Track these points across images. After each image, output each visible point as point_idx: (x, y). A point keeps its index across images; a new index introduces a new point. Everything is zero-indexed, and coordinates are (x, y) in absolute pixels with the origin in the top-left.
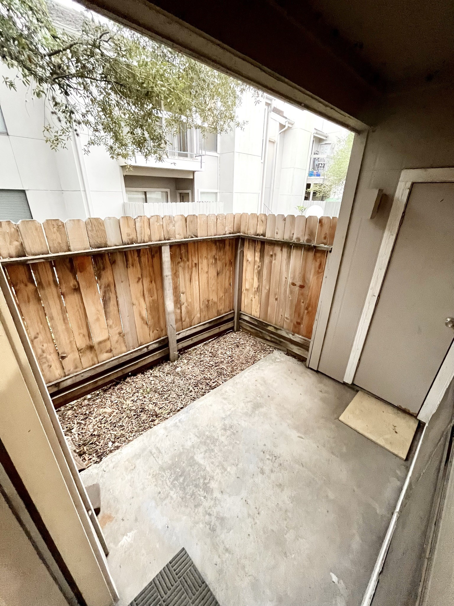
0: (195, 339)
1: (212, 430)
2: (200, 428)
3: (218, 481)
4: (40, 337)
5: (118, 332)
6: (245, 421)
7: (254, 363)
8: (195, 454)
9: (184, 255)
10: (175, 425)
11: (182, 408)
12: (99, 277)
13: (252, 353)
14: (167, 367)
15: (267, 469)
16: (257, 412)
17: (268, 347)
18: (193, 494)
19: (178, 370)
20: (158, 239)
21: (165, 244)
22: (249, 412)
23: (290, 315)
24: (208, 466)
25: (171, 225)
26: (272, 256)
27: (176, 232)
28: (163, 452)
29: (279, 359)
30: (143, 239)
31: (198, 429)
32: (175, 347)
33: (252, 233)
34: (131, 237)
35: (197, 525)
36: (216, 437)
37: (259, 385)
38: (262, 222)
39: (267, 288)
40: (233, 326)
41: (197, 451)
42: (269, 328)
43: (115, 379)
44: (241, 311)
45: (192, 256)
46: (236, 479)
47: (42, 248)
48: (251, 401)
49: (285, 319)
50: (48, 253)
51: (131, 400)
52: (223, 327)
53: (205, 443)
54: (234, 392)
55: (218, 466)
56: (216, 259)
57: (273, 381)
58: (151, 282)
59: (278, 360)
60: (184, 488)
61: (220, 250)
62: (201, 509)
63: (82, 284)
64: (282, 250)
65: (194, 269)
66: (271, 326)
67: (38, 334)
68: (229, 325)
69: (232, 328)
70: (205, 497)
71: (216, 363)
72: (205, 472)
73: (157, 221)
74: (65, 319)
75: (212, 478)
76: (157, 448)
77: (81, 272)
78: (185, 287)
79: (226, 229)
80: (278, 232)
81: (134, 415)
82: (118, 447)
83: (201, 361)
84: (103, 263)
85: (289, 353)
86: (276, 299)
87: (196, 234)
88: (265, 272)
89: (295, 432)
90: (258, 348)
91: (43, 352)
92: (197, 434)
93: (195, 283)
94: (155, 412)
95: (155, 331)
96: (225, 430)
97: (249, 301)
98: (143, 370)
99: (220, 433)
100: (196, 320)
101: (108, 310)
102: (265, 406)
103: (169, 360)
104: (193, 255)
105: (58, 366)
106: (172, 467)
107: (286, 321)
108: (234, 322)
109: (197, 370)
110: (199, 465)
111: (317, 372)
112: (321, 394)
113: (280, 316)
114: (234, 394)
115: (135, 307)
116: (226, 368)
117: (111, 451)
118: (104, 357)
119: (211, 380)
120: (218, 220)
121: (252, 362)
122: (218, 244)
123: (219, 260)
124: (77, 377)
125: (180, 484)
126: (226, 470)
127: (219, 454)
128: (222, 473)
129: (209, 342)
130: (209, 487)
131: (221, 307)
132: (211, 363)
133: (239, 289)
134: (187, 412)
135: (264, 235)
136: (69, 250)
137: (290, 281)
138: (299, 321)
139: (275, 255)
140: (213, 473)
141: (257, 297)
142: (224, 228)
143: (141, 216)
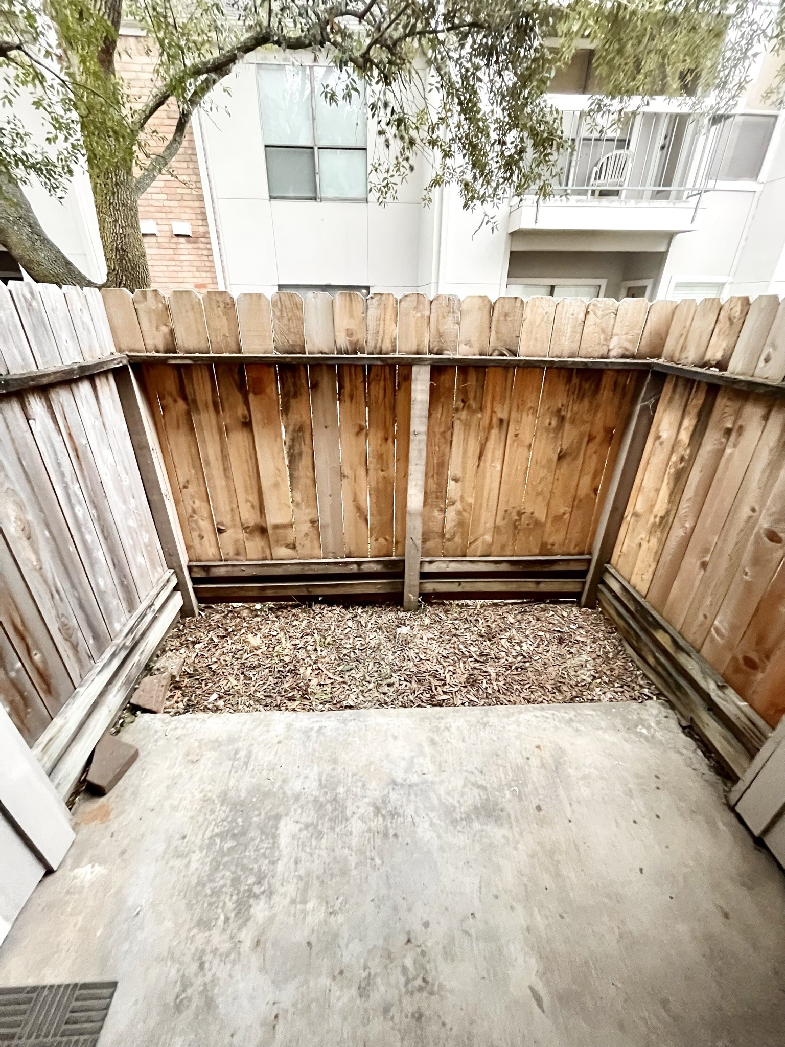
0: (468, 586)
1: (354, 790)
2: (339, 769)
3: (273, 911)
4: (192, 489)
5: (310, 517)
6: (432, 824)
7: (572, 700)
8: (287, 815)
9: (471, 395)
10: (307, 733)
11: (351, 707)
12: (286, 409)
13: (585, 675)
14: (388, 616)
15: (381, 992)
16: (476, 825)
17: (642, 682)
18: (216, 893)
19: (404, 630)
20: (414, 349)
21: (420, 362)
22: (458, 811)
23: (733, 628)
24: (285, 860)
25: (450, 321)
26: (728, 432)
27: (462, 338)
28: (251, 768)
29: (649, 727)
30: (379, 345)
31: (334, 769)
32: (414, 586)
33: (690, 360)
34: (354, 339)
35: (169, 963)
36: (348, 813)
37: (534, 761)
38: (732, 323)
39: (687, 525)
40: (578, 590)
41: (296, 810)
42: (660, 636)
43: (295, 596)
44: (609, 563)
45: (493, 398)
46: (304, 943)
47: (199, 342)
48: (485, 788)
49: (713, 631)
50: (209, 353)
51: (294, 642)
52: (548, 586)
53: (319, 806)
54: (463, 741)
55: (300, 878)
56: (562, 419)
57: (584, 777)
58: (387, 439)
59: (644, 731)
60: (217, 869)
61: (581, 398)
62: (201, 937)
63: (256, 417)
64: (766, 418)
65: (494, 432)
66: (666, 631)
67: (188, 482)
68: (570, 586)
69: (578, 595)
70: (227, 920)
71: (481, 655)
72: (271, 867)
73: (416, 308)
74: (226, 470)
75: (270, 893)
76: (249, 755)
77: (255, 394)
78: (464, 468)
79: (613, 343)
80: (773, 357)
81: (279, 671)
82: (217, 709)
83: (455, 635)
84: (295, 385)
85: (691, 730)
86: (704, 565)
87: (513, 348)
88: (695, 477)
89: (534, 963)
90: (612, 670)
91: (194, 511)
92: (323, 778)
93: (492, 466)
94: (308, 686)
95: (382, 540)
96: (378, 810)
97: (634, 545)
98: (348, 601)
99: (362, 810)
100: (479, 547)
101: (296, 474)
102: (507, 825)
103: (402, 606)
104: (498, 398)
105: (213, 541)
106: (238, 807)
107: (713, 639)
108: (584, 583)
109: (435, 649)
110: (274, 843)
111: (759, 843)
112: (717, 924)
113: (701, 617)
114: (462, 745)
115: (345, 481)
116: (493, 675)
117: (206, 709)
118: (282, 552)
119: (445, 684)
120: (591, 316)
121: (569, 696)
122: (575, 380)
123: (573, 422)
124: (235, 568)
125: (221, 851)
126: (304, 902)
127: (323, 853)
128: (293, 902)
129: (506, 604)
130: (251, 906)
131: (555, 537)
132: (472, 649)
133: (614, 509)
134: (344, 721)
135: (722, 365)
136: (240, 352)
137: (764, 523)
138: (754, 656)
139: (741, 429)
140: (279, 883)
141: (654, 541)
142: (606, 340)
143: (381, 295)
